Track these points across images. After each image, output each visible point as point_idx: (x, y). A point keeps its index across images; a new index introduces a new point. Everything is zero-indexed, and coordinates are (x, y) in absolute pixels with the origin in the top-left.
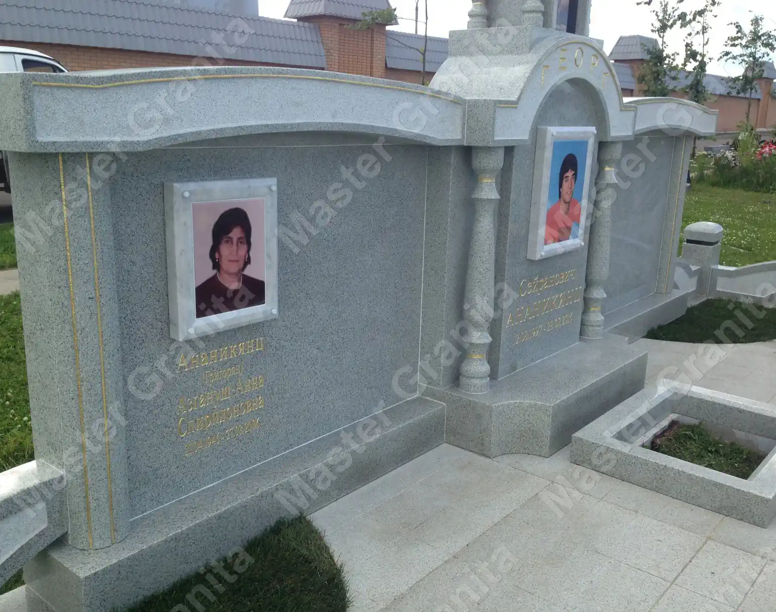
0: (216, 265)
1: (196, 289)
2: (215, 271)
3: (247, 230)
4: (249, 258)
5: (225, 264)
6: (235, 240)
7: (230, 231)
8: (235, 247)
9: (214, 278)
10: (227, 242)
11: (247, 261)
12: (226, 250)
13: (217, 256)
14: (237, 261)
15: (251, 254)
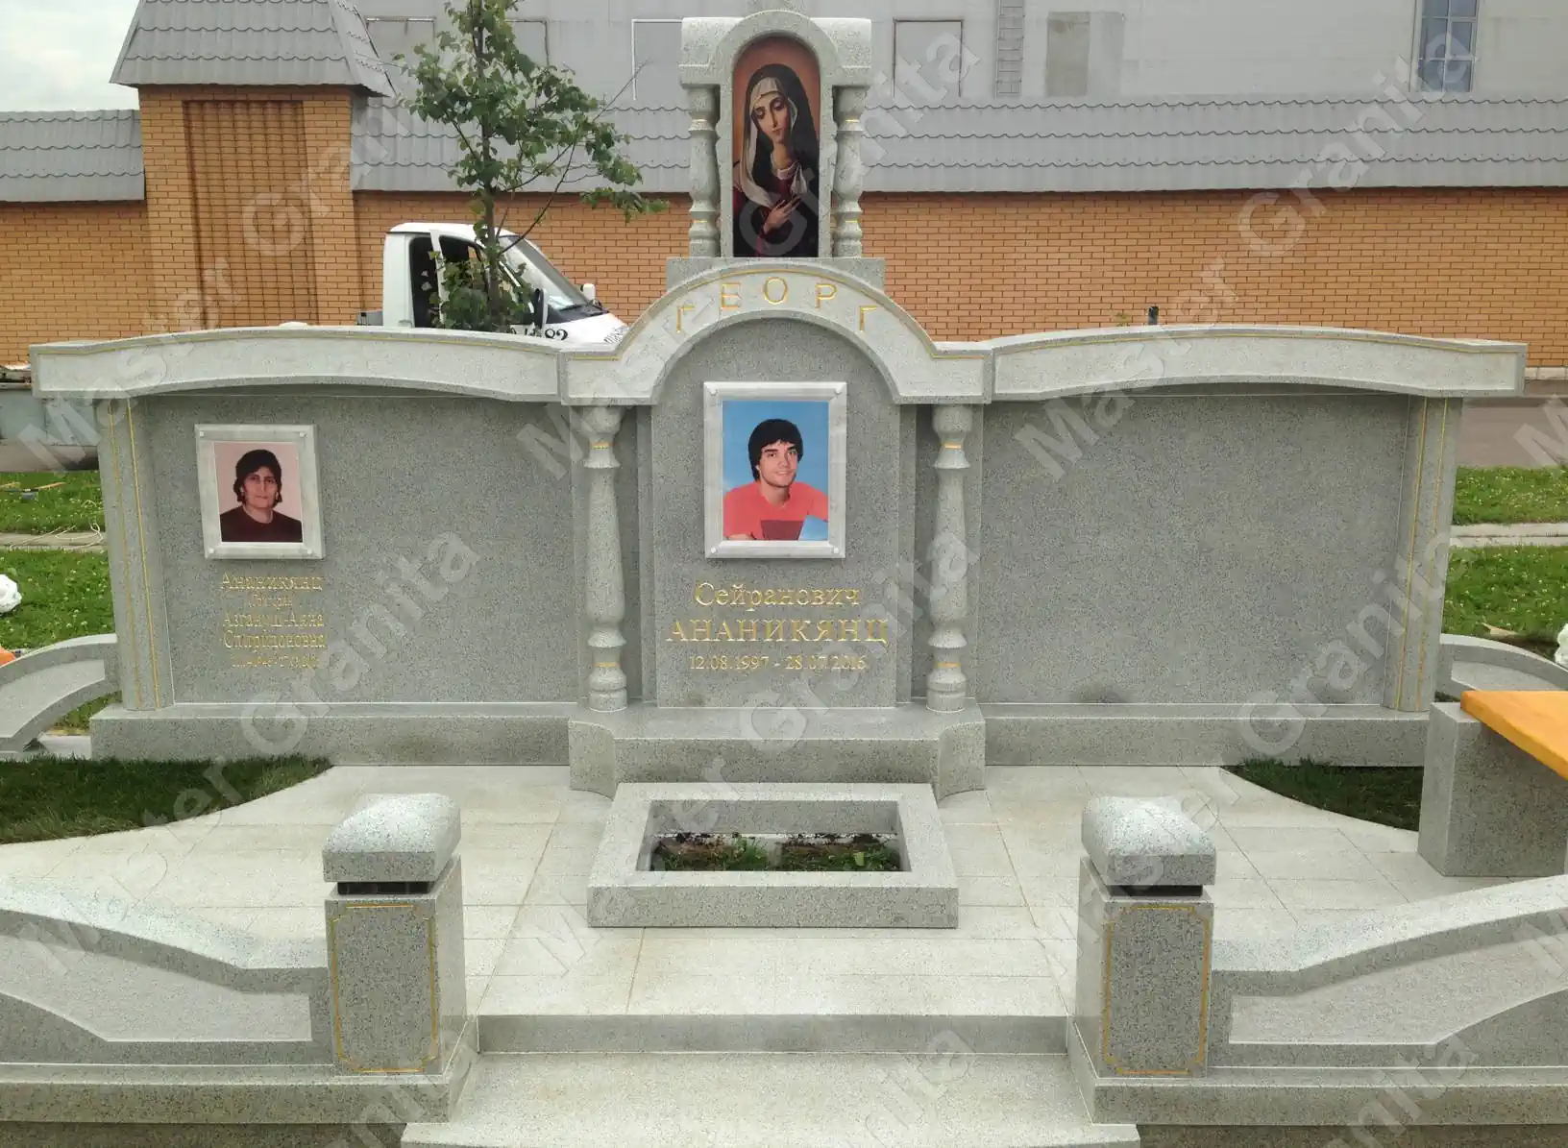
0: (242, 498)
1: (221, 516)
2: (240, 504)
3: (276, 472)
4: (280, 496)
5: (250, 498)
6: (262, 479)
7: (256, 469)
8: (262, 483)
9: (241, 508)
10: (253, 479)
11: (279, 499)
12: (251, 487)
13: (242, 490)
14: (265, 498)
15: (282, 492)
